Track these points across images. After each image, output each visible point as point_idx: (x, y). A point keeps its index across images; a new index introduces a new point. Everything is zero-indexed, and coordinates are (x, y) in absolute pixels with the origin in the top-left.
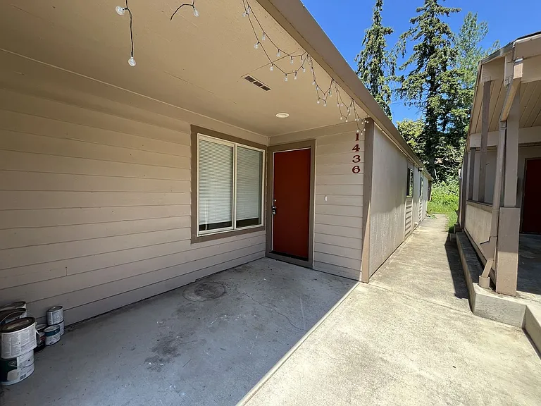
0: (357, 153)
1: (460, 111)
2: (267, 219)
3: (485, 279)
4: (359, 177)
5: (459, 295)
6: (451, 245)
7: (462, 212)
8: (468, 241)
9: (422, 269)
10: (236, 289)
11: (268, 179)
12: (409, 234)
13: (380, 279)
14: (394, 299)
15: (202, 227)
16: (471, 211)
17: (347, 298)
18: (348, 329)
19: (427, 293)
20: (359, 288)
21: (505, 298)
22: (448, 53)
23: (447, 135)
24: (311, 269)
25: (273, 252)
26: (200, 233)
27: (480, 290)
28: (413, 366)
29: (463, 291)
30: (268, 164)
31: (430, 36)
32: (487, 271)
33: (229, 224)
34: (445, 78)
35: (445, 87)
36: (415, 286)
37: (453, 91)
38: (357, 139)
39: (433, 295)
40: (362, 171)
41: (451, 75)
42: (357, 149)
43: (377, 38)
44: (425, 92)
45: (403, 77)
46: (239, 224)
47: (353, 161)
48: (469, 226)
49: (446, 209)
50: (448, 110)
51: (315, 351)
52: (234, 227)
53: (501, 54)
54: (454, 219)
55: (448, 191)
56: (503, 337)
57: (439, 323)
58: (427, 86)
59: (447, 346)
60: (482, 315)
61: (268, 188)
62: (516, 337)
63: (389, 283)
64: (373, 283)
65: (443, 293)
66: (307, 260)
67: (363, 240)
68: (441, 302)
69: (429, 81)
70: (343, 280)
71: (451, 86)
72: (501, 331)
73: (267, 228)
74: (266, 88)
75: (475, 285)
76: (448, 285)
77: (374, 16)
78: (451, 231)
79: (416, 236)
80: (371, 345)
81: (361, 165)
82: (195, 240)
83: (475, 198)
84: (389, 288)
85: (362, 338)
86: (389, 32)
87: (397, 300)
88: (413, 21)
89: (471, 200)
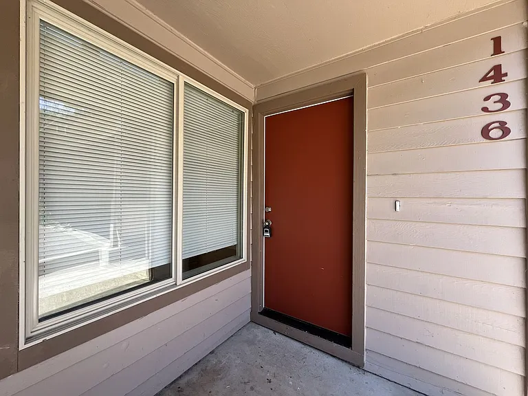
0: (499, 88)
2: (254, 247)
11: (254, 168)
24: (359, 367)
25: (266, 312)
30: (254, 137)
38: (497, 50)
42: (497, 74)
47: (485, 109)
61: (253, 185)
73: (254, 264)
81: (510, 117)
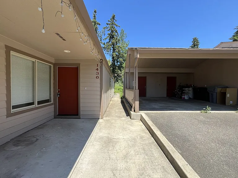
0: (98, 71)
1: (121, 59)
2: (55, 99)
3: (133, 110)
4: (99, 80)
5: (127, 116)
6: (122, 102)
7: (124, 92)
8: (127, 100)
9: (117, 111)
10: (44, 136)
11: (54, 79)
12: (110, 100)
13: (106, 116)
14: (112, 121)
15: (14, 107)
16: (127, 91)
17: (97, 125)
18: (101, 134)
19: (120, 117)
20: (100, 121)
21: (137, 113)
22: (118, 40)
23: (118, 67)
24: (80, 118)
25: (58, 115)
26: (13, 111)
27: (132, 113)
28: (121, 137)
29: (128, 114)
30: (54, 72)
31: (112, 32)
32: (133, 107)
33: (32, 104)
34: (117, 48)
35: (117, 50)
36: (116, 116)
37: (119, 52)
38: (98, 66)
39: (121, 117)
40: (99, 78)
41: (118, 47)
43: (95, 25)
44: (111, 51)
45: (104, 43)
46: (39, 103)
47: (96, 74)
48: (126, 96)
49: (119, 91)
50: (118, 58)
51: (93, 145)
52: (36, 105)
53: (134, 49)
54: (122, 94)
55: (119, 85)
56: (138, 123)
57: (125, 124)
58: (112, 49)
59: (127, 129)
60: (133, 119)
61: (54, 84)
62: (140, 122)
63: (109, 117)
64: (104, 118)
65: (124, 116)
66: (78, 115)
67: (101, 103)
68: (124, 119)
69: (113, 47)
70: (94, 120)
71: (119, 51)
72: (137, 122)
73: (54, 104)
74: (64, 40)
75: (131, 111)
76: (124, 114)
77: (93, 16)
78: (121, 98)
79: (113, 101)
80: (109, 136)
81: (99, 76)
82: (9, 115)
83: (128, 87)
84: (110, 118)
85: (106, 135)
86: (99, 24)
87: (113, 121)
88: (107, 24)
89: (126, 88)
